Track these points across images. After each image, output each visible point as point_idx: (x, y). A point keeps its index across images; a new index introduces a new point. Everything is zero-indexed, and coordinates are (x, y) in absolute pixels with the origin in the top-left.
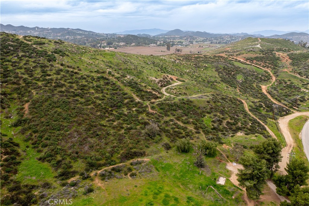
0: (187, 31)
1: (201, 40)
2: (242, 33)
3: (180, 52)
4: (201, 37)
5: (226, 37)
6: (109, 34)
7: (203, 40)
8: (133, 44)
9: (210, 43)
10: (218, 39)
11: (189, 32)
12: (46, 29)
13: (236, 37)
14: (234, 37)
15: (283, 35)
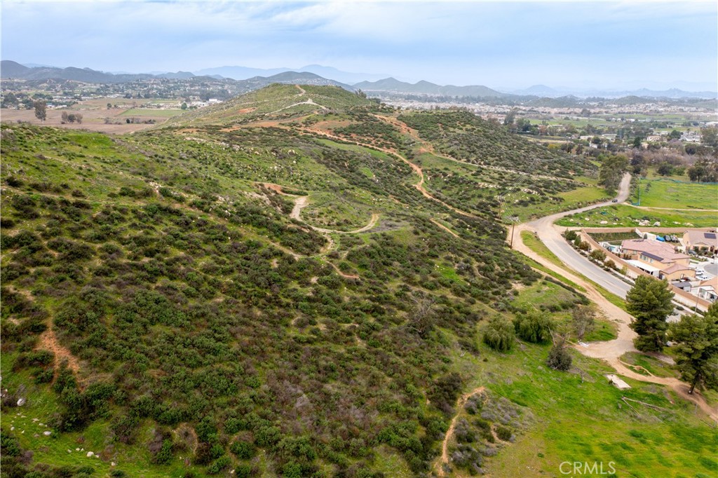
0: (37, 66)
1: (94, 91)
2: (180, 72)
3: (76, 122)
4: (88, 82)
5: (152, 82)
7: (98, 89)
9: (124, 97)
10: (135, 87)
11: (43, 68)
13: (176, 81)
14: (171, 81)
15: (273, 77)
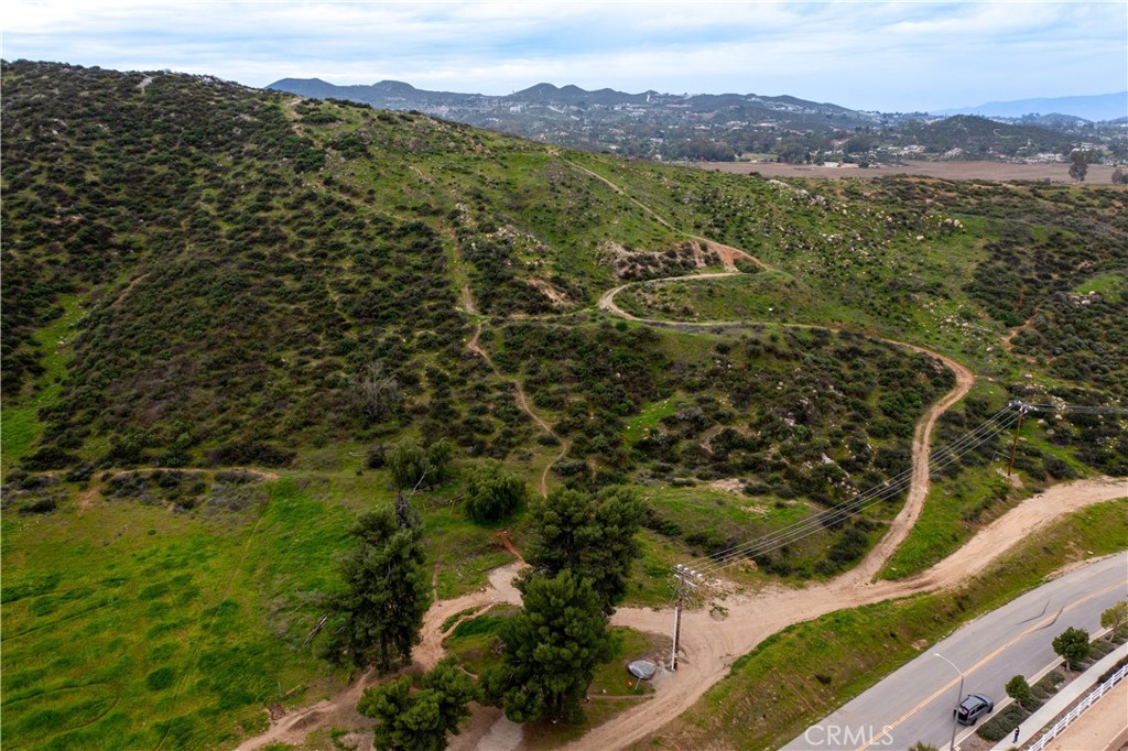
6: (899, 115)
8: (955, 151)
12: (679, 97)
